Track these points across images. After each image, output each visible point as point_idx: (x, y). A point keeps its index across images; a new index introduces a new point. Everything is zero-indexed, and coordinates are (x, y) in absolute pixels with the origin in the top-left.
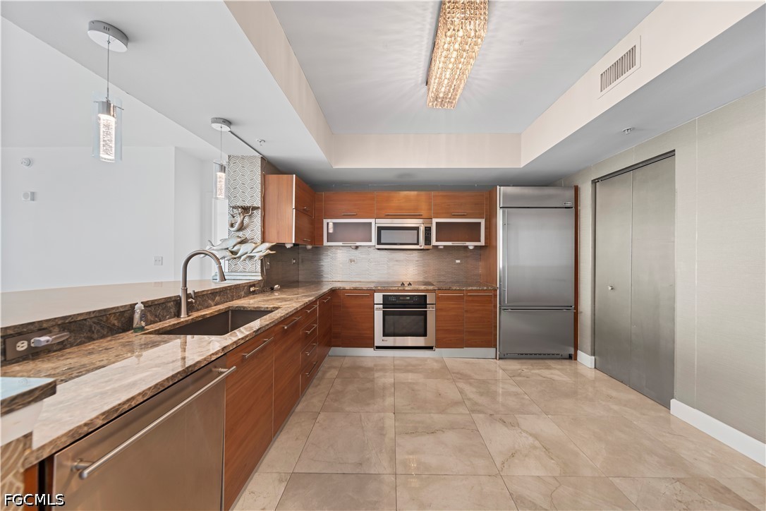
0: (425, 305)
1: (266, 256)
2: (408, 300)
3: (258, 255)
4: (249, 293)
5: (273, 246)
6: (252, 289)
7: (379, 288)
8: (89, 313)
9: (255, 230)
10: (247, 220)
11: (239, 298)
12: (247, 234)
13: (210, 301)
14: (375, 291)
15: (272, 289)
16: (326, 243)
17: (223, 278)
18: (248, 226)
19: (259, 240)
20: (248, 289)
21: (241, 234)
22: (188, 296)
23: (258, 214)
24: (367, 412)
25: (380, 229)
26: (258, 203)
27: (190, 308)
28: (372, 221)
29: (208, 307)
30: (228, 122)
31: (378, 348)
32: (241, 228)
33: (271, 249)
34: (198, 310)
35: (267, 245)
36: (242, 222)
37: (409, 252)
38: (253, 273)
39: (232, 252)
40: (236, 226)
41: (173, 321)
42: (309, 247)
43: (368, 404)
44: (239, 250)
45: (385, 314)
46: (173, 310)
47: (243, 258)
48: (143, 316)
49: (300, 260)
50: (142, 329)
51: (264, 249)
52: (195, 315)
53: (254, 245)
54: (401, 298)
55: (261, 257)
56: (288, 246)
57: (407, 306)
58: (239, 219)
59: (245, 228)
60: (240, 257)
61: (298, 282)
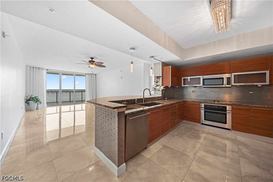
0: (226, 111)
1: (163, 90)
2: (216, 107)
3: (161, 89)
4: (158, 100)
5: (165, 87)
6: (159, 99)
7: (203, 102)
8: (130, 100)
9: (160, 83)
10: (158, 80)
11: (156, 100)
12: (158, 84)
13: (149, 100)
14: (201, 103)
15: (165, 99)
16: (183, 85)
17: (151, 95)
18: (159, 81)
19: (161, 85)
20: (158, 98)
21: (157, 84)
22: (144, 98)
23: (161, 78)
24: (191, 141)
25: (204, 80)
26: (161, 75)
27: (145, 101)
28: (201, 77)
29: (148, 102)
30: (153, 57)
31: (202, 124)
32: (157, 82)
33: (164, 88)
34: (146, 102)
35: (163, 87)
36: (157, 81)
37: (220, 88)
38: (159, 94)
39: (155, 89)
40: (156, 82)
41: (142, 103)
42: (177, 87)
43: (192, 139)
44: (156, 88)
45: (205, 112)
46: (142, 101)
47: (157, 90)
48: (137, 101)
49: (175, 91)
50: (137, 104)
51: (162, 88)
52: (146, 103)
53: (160, 87)
54: (213, 106)
55: (161, 90)
56: (169, 87)
57: (215, 110)
58: (156, 80)
59: (158, 82)
60: (156, 90)
61: (174, 98)
